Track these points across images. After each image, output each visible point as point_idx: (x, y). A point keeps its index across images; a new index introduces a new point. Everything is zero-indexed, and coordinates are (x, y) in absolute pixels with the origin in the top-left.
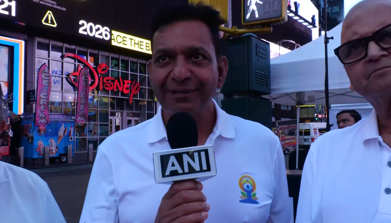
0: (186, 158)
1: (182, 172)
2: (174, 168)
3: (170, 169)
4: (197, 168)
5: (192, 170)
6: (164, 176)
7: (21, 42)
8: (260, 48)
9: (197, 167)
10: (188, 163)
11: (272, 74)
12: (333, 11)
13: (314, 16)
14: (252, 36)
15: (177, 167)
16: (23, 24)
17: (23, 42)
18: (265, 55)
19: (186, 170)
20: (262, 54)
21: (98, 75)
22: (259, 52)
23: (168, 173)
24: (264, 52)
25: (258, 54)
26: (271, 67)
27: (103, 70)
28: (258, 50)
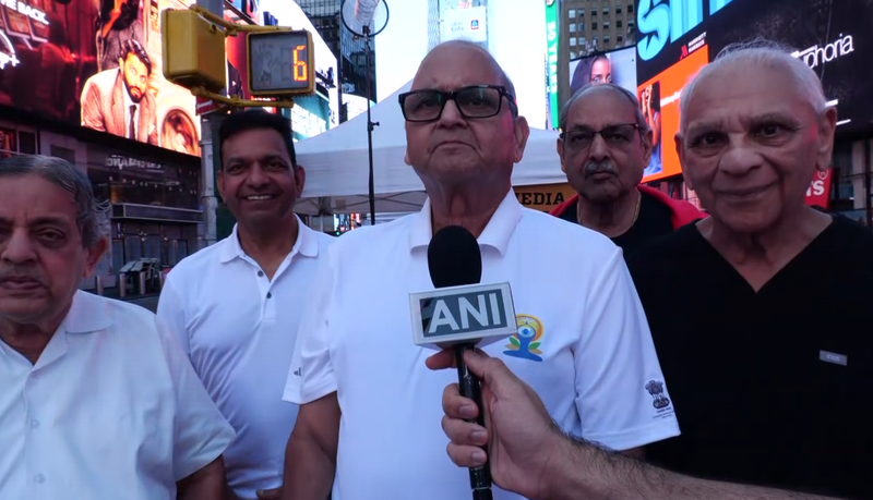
0: (464, 305)
1: (458, 328)
2: (443, 322)
4: (484, 322)
5: (475, 325)
6: (427, 333)
9: (482, 318)
10: (469, 313)
12: (360, 63)
13: (331, 69)
15: (449, 320)
19: (465, 325)
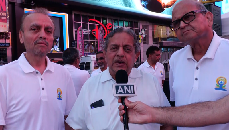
3: (119, 91)
4: (130, 92)
6: (117, 93)
7: (66, 15)
8: (216, 10)
11: (222, 25)
14: (211, 4)
16: (67, 5)
17: (67, 15)
18: (218, 14)
20: (217, 14)
21: (107, 30)
22: (215, 13)
23: (118, 93)
24: (218, 13)
25: (215, 14)
26: (222, 20)
27: (110, 27)
28: (215, 11)
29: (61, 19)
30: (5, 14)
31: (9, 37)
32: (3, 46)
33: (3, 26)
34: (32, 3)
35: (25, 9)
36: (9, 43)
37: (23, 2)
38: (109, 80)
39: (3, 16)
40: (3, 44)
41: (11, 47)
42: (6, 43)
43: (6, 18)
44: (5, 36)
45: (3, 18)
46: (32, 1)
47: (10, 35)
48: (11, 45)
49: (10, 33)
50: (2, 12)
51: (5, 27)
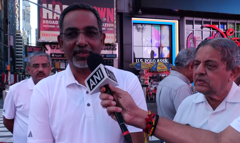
16: (177, 10)
17: (177, 21)
21: (227, 37)
27: (231, 33)
29: (171, 27)
30: (112, 25)
31: (116, 48)
32: (110, 58)
33: (111, 38)
34: (139, 12)
35: (133, 19)
36: (116, 55)
37: (131, 12)
38: (202, 102)
39: (111, 27)
40: (110, 56)
41: (117, 58)
42: (113, 54)
43: (113, 29)
44: (112, 47)
45: (111, 29)
46: (140, 10)
47: (117, 46)
48: (117, 56)
49: (117, 44)
50: (110, 23)
51: (112, 38)
